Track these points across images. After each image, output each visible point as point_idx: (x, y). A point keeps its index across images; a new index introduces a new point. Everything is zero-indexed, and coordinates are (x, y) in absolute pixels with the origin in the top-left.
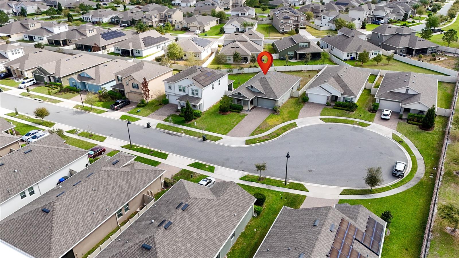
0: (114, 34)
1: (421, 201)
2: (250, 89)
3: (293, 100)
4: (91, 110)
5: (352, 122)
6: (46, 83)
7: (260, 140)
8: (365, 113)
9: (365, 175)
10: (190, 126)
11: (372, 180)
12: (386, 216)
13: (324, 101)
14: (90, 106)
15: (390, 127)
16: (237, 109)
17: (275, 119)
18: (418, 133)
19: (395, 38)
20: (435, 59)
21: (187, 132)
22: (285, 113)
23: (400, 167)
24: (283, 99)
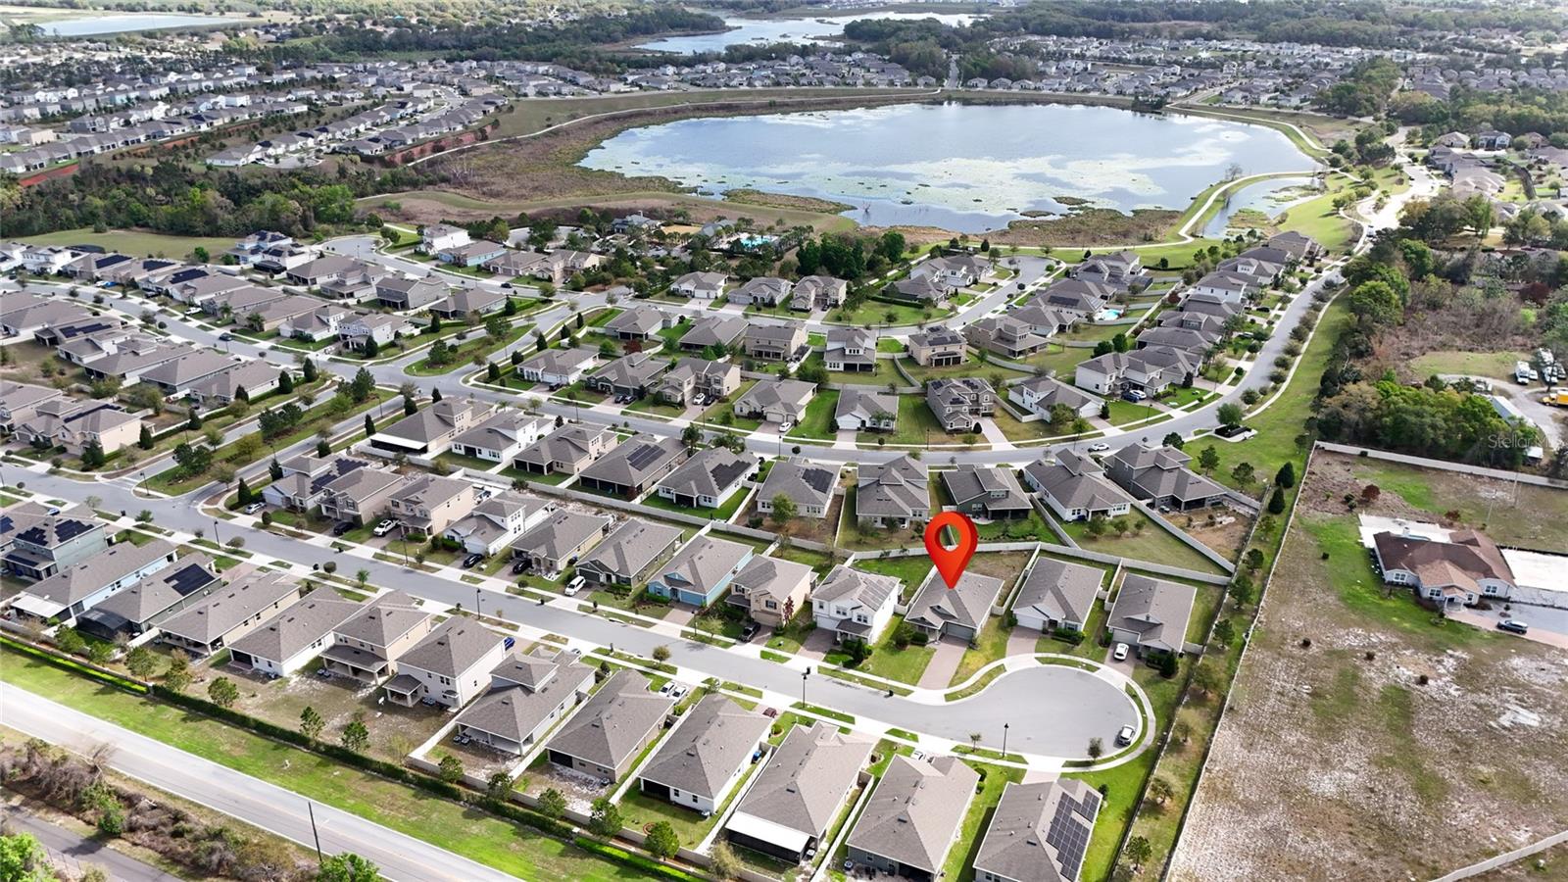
0: (647, 455)
1: (1142, 772)
2: (937, 610)
3: (995, 622)
4: (710, 641)
5: (1075, 664)
6: (602, 585)
7: (964, 694)
8: (1094, 647)
9: (1088, 745)
10: (862, 670)
11: (1095, 751)
12: (1103, 790)
13: (1039, 626)
14: (709, 635)
15: (1123, 672)
16: (920, 640)
17: (974, 658)
18: (1157, 682)
19: (1154, 472)
20: (1212, 524)
21: (863, 681)
22: (987, 645)
23: (1126, 734)
24: (981, 622)
